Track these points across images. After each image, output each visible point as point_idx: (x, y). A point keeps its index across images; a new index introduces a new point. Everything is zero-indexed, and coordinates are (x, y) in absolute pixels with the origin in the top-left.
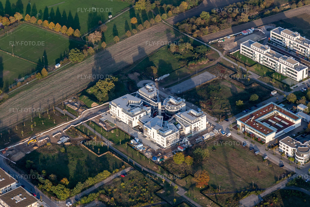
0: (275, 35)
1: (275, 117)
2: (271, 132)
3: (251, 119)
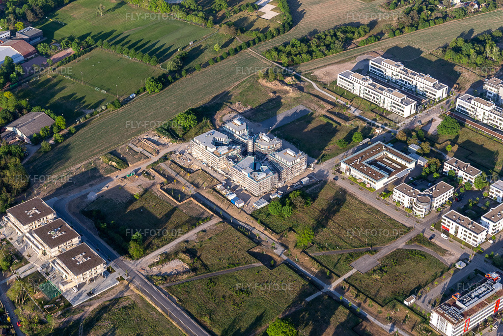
0: (374, 65)
1: (384, 159)
2: (382, 177)
3: (357, 162)
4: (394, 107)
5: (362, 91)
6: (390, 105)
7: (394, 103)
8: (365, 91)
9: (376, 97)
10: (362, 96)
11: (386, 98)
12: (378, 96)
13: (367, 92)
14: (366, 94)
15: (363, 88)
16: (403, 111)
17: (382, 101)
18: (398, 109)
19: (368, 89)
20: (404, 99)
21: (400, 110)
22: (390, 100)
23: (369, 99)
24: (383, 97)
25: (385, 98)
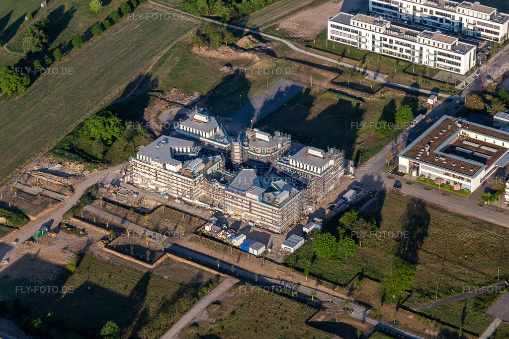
4: (440, 60)
5: (377, 43)
6: (432, 58)
7: (440, 54)
8: (384, 42)
9: (405, 48)
10: (377, 50)
11: (425, 48)
12: (409, 46)
13: (387, 43)
14: (386, 46)
15: (378, 37)
16: (458, 64)
17: (417, 54)
18: (449, 62)
19: (388, 38)
20: (455, 43)
21: (453, 63)
22: (432, 50)
23: (392, 53)
24: (417, 46)
25: (421, 49)
